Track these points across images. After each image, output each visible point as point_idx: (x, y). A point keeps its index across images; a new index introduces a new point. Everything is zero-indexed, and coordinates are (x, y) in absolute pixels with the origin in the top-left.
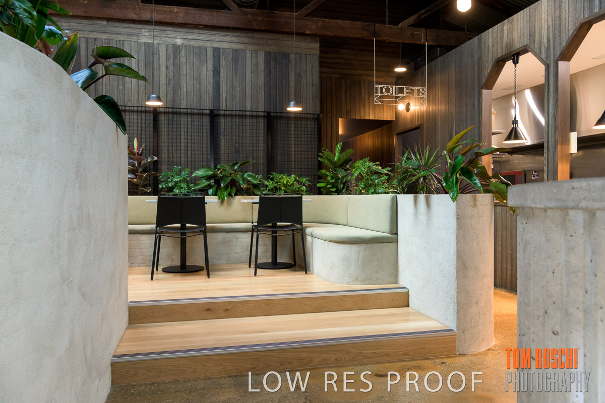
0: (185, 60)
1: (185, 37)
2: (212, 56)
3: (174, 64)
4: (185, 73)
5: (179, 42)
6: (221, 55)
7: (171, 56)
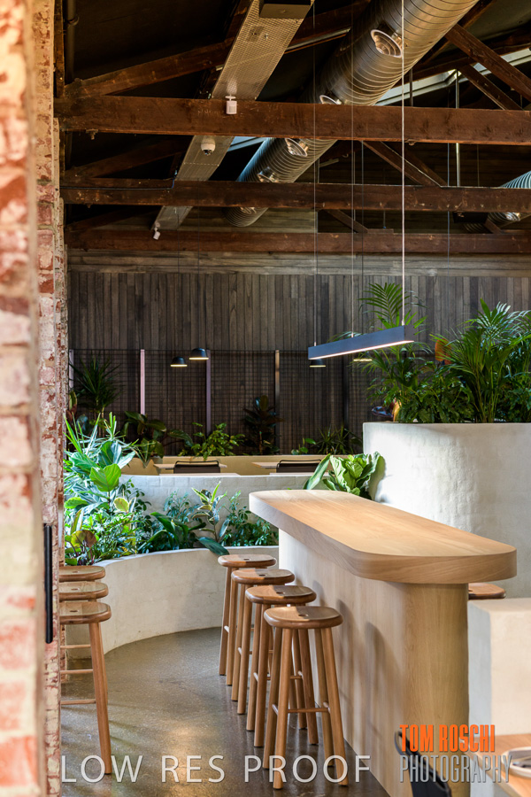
0: (439, 294)
1: (439, 266)
2: (469, 287)
3: (427, 299)
4: (439, 309)
5: (433, 272)
6: (479, 284)
7: (424, 290)
